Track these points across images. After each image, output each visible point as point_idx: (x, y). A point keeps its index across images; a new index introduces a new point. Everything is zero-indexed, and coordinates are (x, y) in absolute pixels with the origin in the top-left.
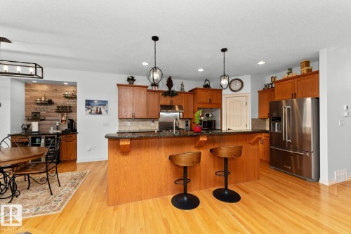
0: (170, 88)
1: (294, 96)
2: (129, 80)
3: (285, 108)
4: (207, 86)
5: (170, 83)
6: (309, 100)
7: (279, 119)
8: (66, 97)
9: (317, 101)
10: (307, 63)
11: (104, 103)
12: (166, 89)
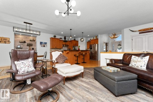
0: (65, 40)
1: (94, 43)
2: (54, 36)
3: (93, 46)
4: (75, 40)
5: (65, 38)
6: (97, 45)
7: (91, 48)
8: (30, 40)
9: (98, 44)
10: (97, 37)
11: (46, 43)
12: (64, 40)
